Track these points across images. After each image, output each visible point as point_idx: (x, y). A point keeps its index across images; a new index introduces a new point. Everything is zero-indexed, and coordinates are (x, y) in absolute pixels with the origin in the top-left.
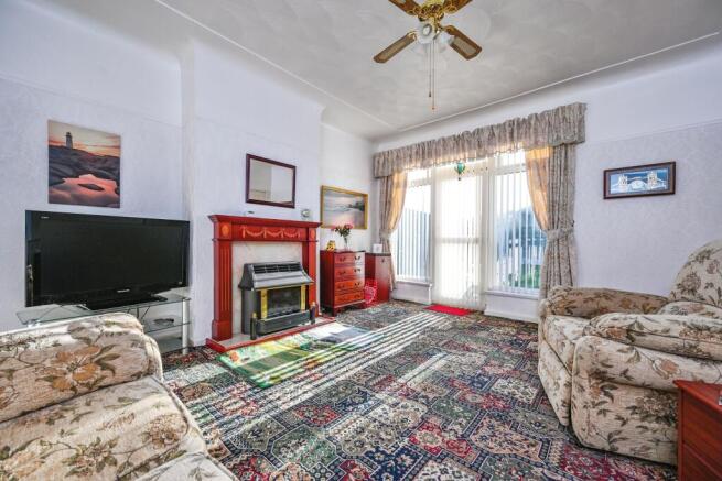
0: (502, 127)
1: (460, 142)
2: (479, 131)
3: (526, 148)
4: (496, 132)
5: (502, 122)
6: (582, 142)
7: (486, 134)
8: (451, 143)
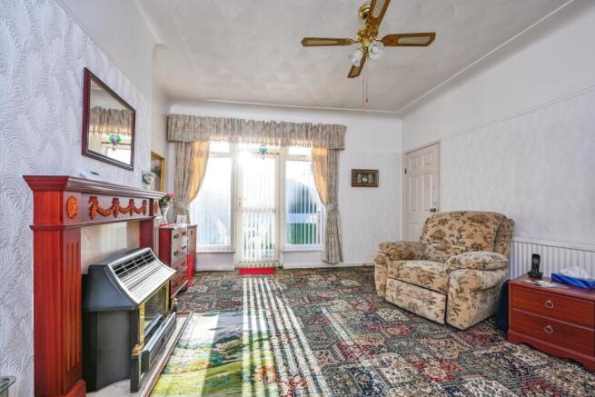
0: (300, 126)
1: (268, 129)
2: (284, 124)
3: (315, 146)
4: (296, 129)
5: (301, 123)
6: (342, 149)
7: (289, 129)
8: (260, 128)
